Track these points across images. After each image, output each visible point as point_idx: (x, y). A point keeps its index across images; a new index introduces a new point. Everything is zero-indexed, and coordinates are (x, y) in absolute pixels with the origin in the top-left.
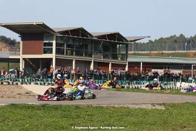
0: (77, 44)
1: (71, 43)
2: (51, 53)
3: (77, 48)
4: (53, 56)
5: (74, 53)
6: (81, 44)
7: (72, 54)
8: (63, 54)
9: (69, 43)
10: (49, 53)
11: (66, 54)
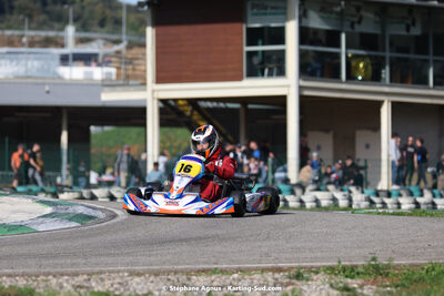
0: (397, 30)
1: (369, 26)
2: (281, 72)
3: (399, 50)
4: (287, 85)
5: (386, 73)
6: (416, 31)
7: (375, 77)
8: (335, 76)
9: (359, 29)
10: (270, 75)
11: (351, 77)
